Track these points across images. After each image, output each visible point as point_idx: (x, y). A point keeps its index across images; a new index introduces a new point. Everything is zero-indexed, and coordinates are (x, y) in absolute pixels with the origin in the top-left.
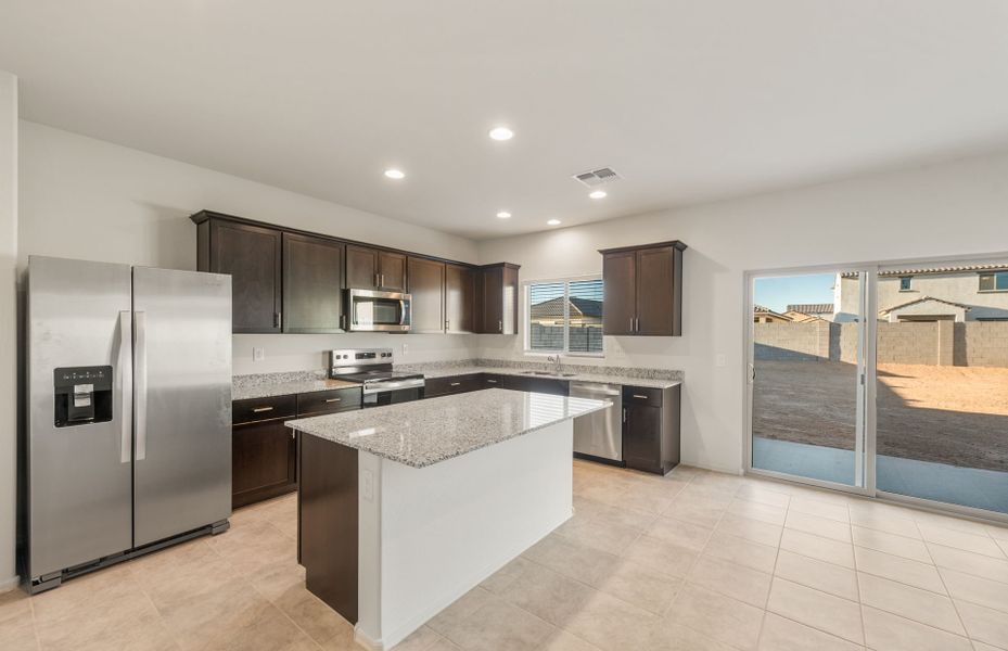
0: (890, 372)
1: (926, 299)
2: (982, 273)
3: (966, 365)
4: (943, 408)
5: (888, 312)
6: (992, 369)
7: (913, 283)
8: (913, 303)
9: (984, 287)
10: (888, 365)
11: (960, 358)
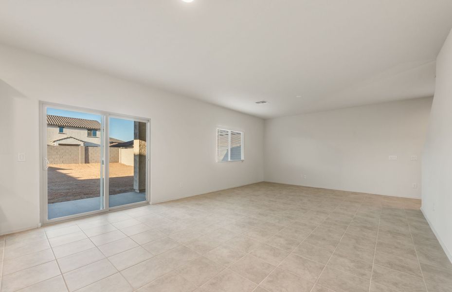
0: (62, 168)
1: (70, 137)
2: (89, 130)
3: (89, 163)
4: (91, 178)
5: (54, 142)
6: (97, 164)
7: (64, 130)
8: (65, 139)
9: (89, 135)
10: (60, 165)
11: (87, 161)
